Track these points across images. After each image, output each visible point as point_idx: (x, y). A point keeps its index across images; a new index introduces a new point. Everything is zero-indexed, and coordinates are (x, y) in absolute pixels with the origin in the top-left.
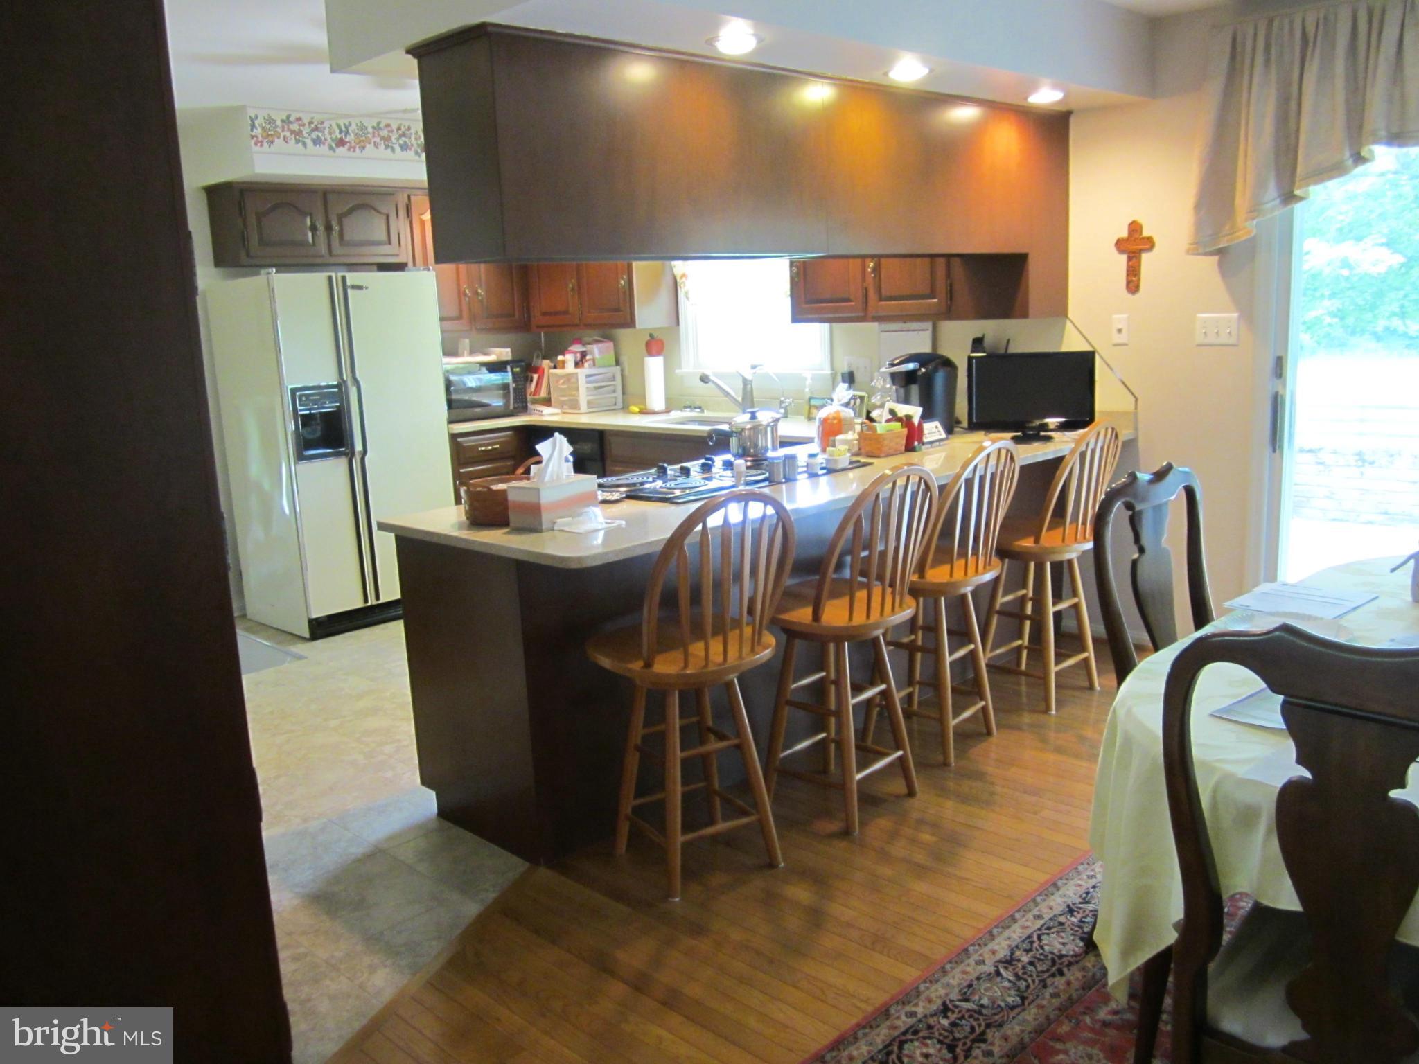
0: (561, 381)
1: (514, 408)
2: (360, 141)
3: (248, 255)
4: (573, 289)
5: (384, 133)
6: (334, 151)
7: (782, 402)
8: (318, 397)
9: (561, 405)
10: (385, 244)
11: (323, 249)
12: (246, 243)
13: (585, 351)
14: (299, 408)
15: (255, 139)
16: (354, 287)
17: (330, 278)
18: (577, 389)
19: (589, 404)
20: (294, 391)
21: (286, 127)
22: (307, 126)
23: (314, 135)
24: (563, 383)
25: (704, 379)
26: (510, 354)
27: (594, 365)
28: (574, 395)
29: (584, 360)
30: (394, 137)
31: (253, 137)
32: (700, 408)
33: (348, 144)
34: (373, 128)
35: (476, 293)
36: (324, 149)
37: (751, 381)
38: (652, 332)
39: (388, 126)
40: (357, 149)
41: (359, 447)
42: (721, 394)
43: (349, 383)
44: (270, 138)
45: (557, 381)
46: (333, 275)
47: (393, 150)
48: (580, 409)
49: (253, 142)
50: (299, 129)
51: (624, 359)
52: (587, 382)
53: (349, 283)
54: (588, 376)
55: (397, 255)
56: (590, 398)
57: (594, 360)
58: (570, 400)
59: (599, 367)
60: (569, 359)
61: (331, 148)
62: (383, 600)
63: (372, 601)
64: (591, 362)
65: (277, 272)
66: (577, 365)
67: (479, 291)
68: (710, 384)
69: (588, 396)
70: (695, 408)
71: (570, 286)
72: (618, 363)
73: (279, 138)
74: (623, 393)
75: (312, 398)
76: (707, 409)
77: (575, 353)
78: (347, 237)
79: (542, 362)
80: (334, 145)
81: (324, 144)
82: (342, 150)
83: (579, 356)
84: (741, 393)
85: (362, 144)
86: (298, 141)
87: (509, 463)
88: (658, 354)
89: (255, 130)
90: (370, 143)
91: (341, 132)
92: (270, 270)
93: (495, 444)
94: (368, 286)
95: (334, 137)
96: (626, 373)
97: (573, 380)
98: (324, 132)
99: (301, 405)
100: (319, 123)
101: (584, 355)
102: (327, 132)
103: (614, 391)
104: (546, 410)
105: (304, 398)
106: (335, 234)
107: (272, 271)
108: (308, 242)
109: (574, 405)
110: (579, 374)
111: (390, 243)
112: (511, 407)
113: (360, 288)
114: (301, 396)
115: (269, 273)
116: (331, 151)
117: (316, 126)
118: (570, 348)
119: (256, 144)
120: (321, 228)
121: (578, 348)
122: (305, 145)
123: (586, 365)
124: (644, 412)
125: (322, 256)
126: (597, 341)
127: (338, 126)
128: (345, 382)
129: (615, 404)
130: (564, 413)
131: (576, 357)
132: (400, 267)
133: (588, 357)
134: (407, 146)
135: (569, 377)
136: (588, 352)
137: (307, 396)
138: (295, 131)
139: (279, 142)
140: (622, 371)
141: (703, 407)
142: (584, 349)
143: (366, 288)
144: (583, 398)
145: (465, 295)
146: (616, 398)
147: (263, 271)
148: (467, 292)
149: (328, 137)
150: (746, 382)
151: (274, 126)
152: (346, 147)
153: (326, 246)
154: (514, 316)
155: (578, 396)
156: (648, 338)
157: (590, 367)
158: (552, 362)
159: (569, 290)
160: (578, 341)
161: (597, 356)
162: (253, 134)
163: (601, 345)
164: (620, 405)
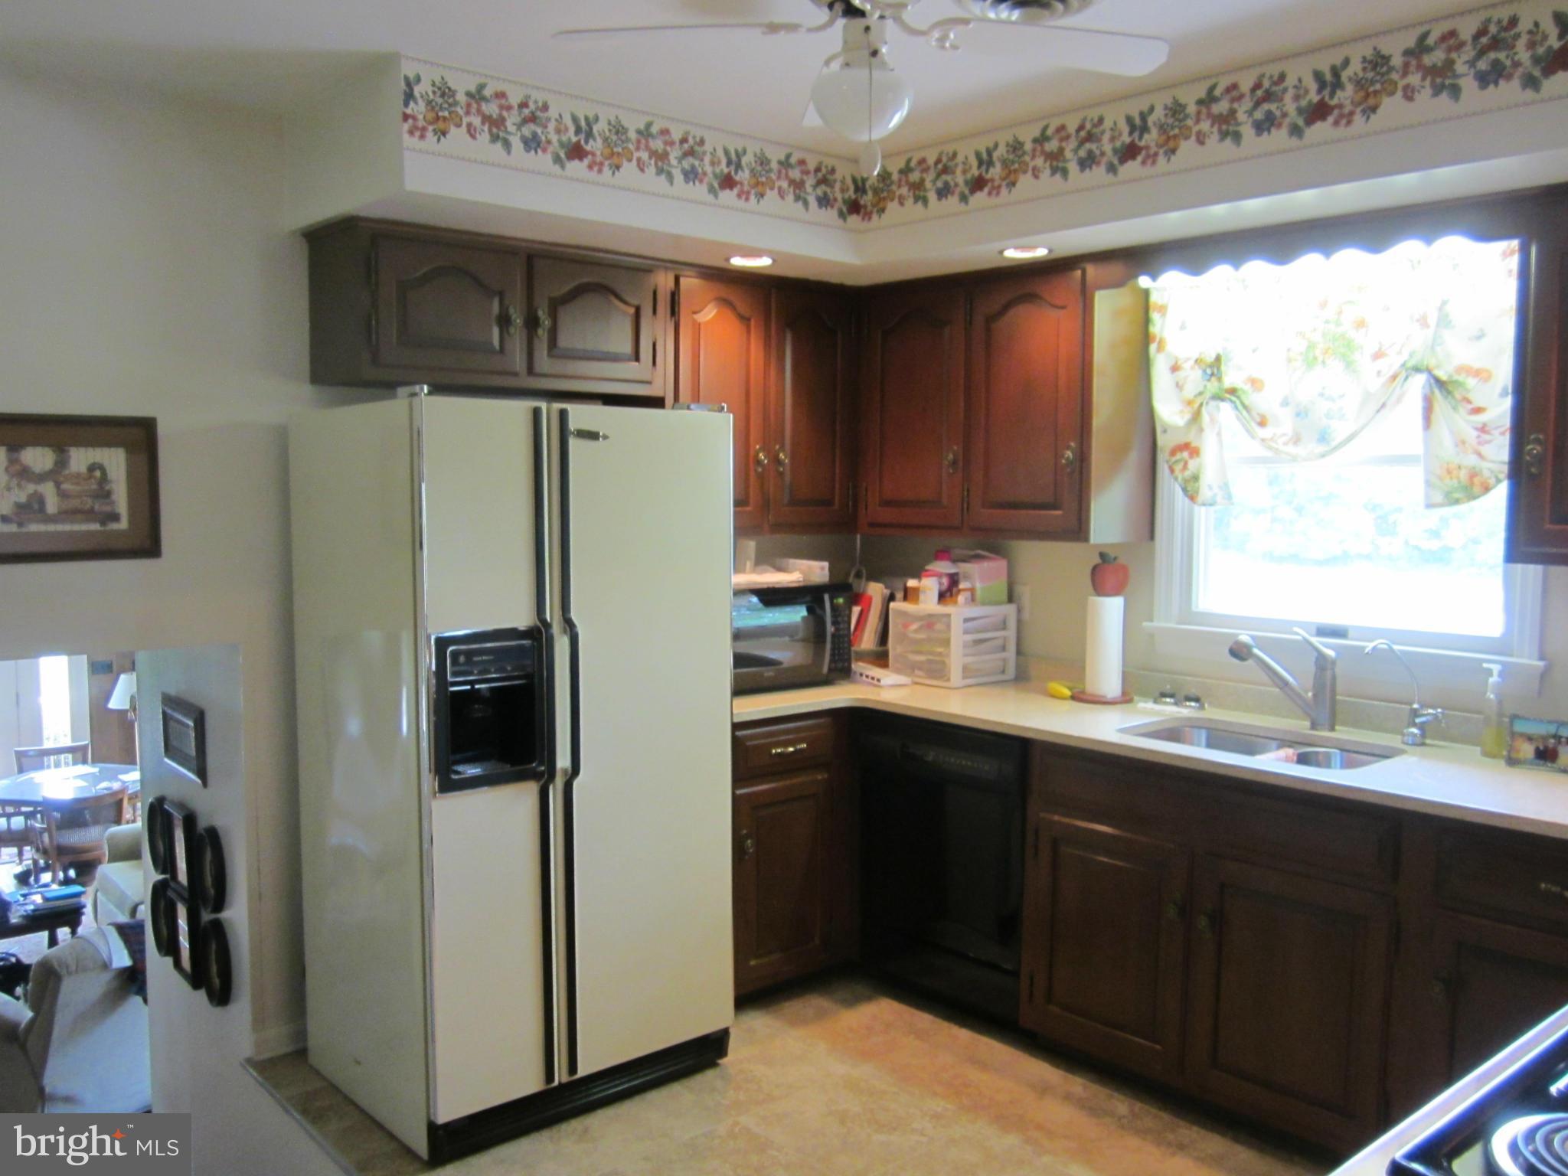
0: (914, 627)
1: (830, 670)
2: (613, 154)
3: (375, 360)
4: (954, 463)
5: (658, 145)
6: (563, 167)
7: (1415, 713)
8: (491, 657)
9: (910, 668)
10: (629, 360)
11: (519, 361)
12: (374, 337)
13: (956, 574)
14: (450, 679)
15: (410, 121)
16: (584, 434)
17: (536, 413)
18: (946, 642)
19: (967, 671)
20: (442, 643)
21: (475, 106)
22: (515, 112)
23: (527, 131)
24: (916, 631)
25: (1239, 652)
26: (827, 572)
27: (973, 599)
28: (940, 654)
29: (955, 590)
30: (674, 154)
31: (406, 117)
32: (1197, 700)
33: (590, 157)
34: (639, 132)
35: (779, 462)
36: (544, 160)
37: (1334, 662)
38: (1105, 550)
39: (665, 132)
40: (606, 169)
41: (563, 761)
42: (1265, 678)
43: (556, 629)
44: (441, 125)
45: (906, 626)
46: (543, 405)
47: (670, 178)
48: (949, 680)
49: (406, 127)
50: (500, 115)
51: (1024, 592)
52: (966, 632)
53: (573, 425)
54: (966, 620)
55: (649, 383)
56: (970, 659)
57: (972, 590)
58: (930, 662)
59: (984, 604)
60: (929, 586)
61: (557, 160)
62: (583, 1071)
63: (561, 1076)
64: (968, 594)
65: (430, 393)
66: (942, 597)
67: (782, 456)
68: (1250, 662)
69: (966, 655)
70: (1188, 699)
71: (951, 456)
72: (1011, 599)
73: (459, 126)
74: (1019, 652)
75: (476, 659)
76: (1210, 704)
77: (939, 575)
78: (564, 341)
79: (866, 585)
80: (563, 155)
81: (544, 150)
82: (576, 167)
83: (945, 581)
84: (1309, 682)
85: (615, 160)
86: (495, 138)
87: (819, 777)
88: (1116, 592)
89: (412, 105)
90: (630, 160)
91: (578, 131)
92: (417, 388)
93: (801, 741)
94: (607, 433)
95: (564, 139)
96: (1026, 616)
97: (939, 626)
98: (546, 127)
99: (455, 674)
100: (537, 108)
101: (954, 580)
102: (552, 126)
103: (1004, 648)
104: (888, 677)
105: (462, 659)
106: (542, 333)
107: (422, 389)
108: (491, 344)
109: (936, 671)
110: (952, 616)
111: (637, 359)
112: (825, 669)
113: (593, 436)
114: (455, 655)
115: (414, 395)
116: (557, 167)
117: (533, 113)
118: (928, 567)
119: (411, 133)
120: (518, 320)
121: (944, 567)
122: (507, 145)
123: (961, 598)
124: (1080, 697)
125: (516, 374)
126: (978, 558)
127: (575, 119)
128: (547, 626)
129: (1003, 672)
130: (917, 683)
131: (940, 584)
132: (657, 402)
133: (962, 586)
134: (696, 175)
135: (929, 622)
136: (961, 576)
137: (469, 654)
138: (490, 117)
139: (457, 134)
140: (1019, 611)
141: (1203, 699)
142: (953, 571)
143: (605, 437)
144: (957, 658)
145: (759, 462)
146: (1004, 660)
147: (402, 391)
148: (761, 456)
149: (554, 138)
150: (1322, 664)
151: (451, 100)
152: (586, 161)
153: (525, 356)
154: (829, 503)
155: (948, 655)
156: (1097, 560)
157: (966, 603)
158: (886, 588)
159: (946, 463)
160: (942, 554)
161: (978, 585)
162: (409, 111)
163: (986, 564)
164: (1011, 672)
